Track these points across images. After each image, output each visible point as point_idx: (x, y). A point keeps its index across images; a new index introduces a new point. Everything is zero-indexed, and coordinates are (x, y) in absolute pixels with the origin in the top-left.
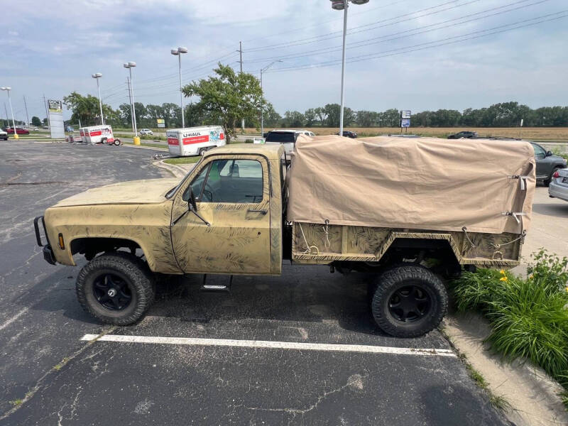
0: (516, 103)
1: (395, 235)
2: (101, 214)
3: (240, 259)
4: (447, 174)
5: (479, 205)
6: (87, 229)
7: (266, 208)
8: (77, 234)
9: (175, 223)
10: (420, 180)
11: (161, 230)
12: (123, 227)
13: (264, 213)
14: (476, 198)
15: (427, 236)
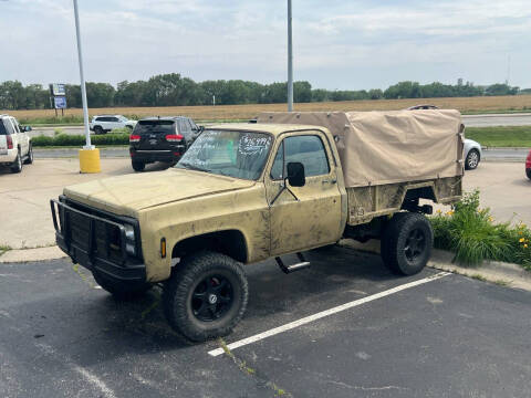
0: (179, 75)
1: (407, 188)
2: (203, 207)
3: (319, 230)
4: (429, 135)
5: (444, 157)
6: (193, 225)
7: (334, 177)
8: (182, 234)
9: (272, 203)
10: (417, 142)
11: (262, 212)
12: (228, 216)
13: (334, 182)
14: (442, 152)
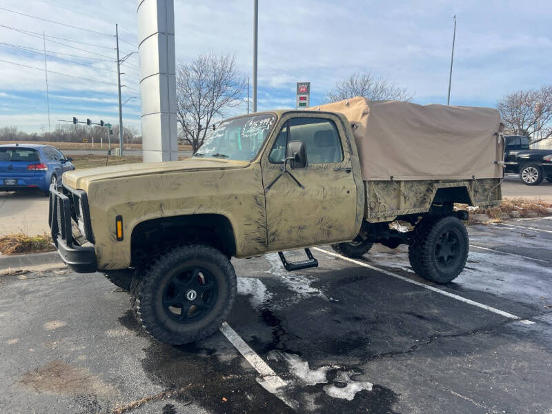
1: (437, 186)
3: (329, 224)
6: (161, 206)
7: (349, 166)
8: (145, 213)
9: (269, 188)
11: (256, 198)
12: (210, 197)
13: (348, 171)
15: (452, 185)
